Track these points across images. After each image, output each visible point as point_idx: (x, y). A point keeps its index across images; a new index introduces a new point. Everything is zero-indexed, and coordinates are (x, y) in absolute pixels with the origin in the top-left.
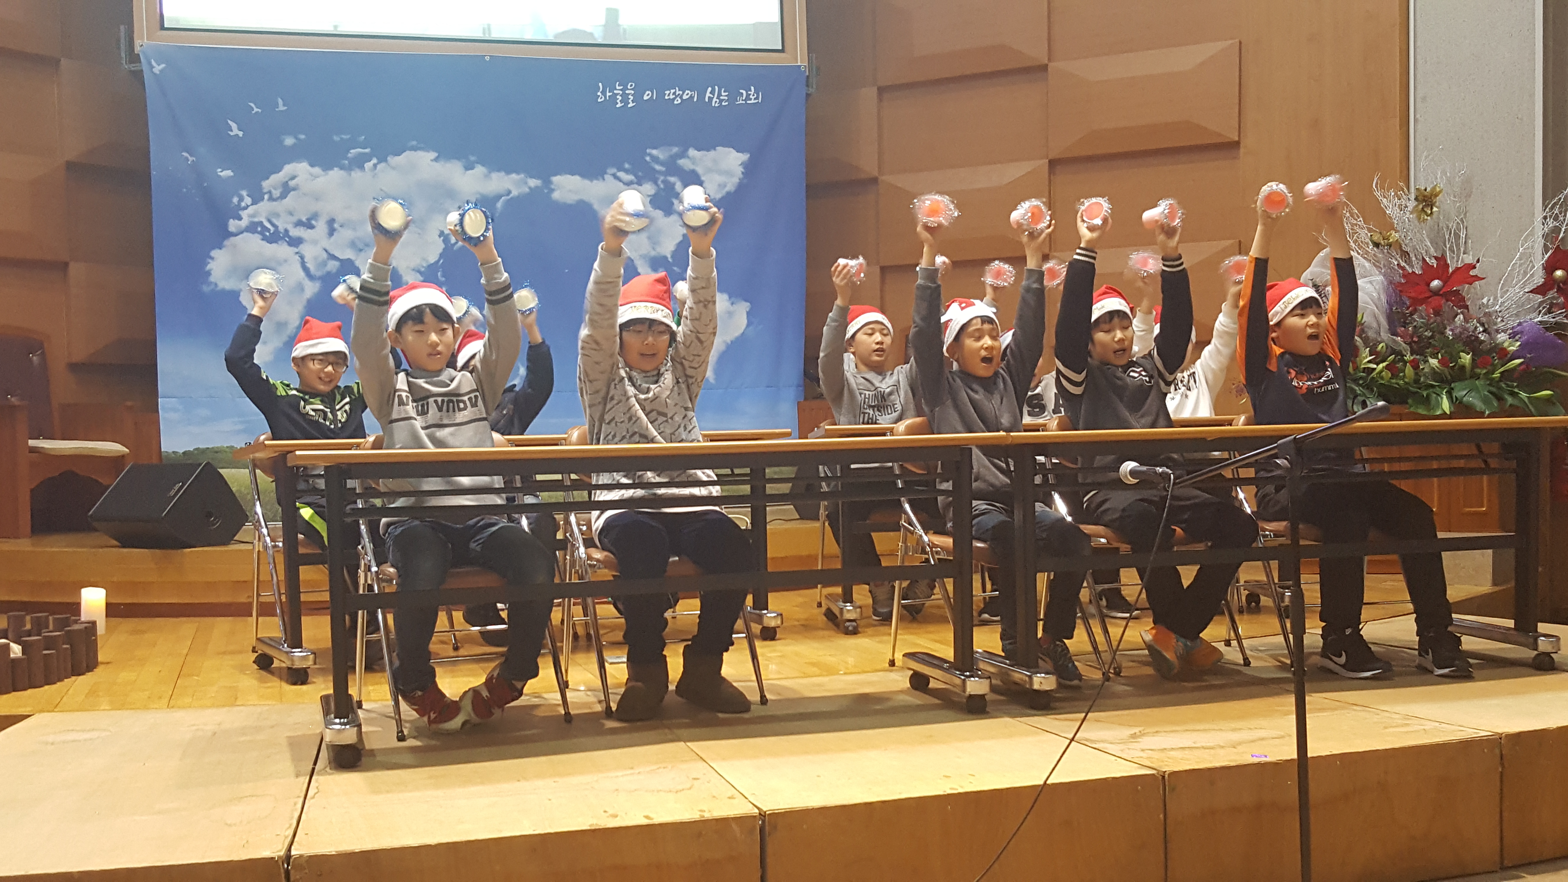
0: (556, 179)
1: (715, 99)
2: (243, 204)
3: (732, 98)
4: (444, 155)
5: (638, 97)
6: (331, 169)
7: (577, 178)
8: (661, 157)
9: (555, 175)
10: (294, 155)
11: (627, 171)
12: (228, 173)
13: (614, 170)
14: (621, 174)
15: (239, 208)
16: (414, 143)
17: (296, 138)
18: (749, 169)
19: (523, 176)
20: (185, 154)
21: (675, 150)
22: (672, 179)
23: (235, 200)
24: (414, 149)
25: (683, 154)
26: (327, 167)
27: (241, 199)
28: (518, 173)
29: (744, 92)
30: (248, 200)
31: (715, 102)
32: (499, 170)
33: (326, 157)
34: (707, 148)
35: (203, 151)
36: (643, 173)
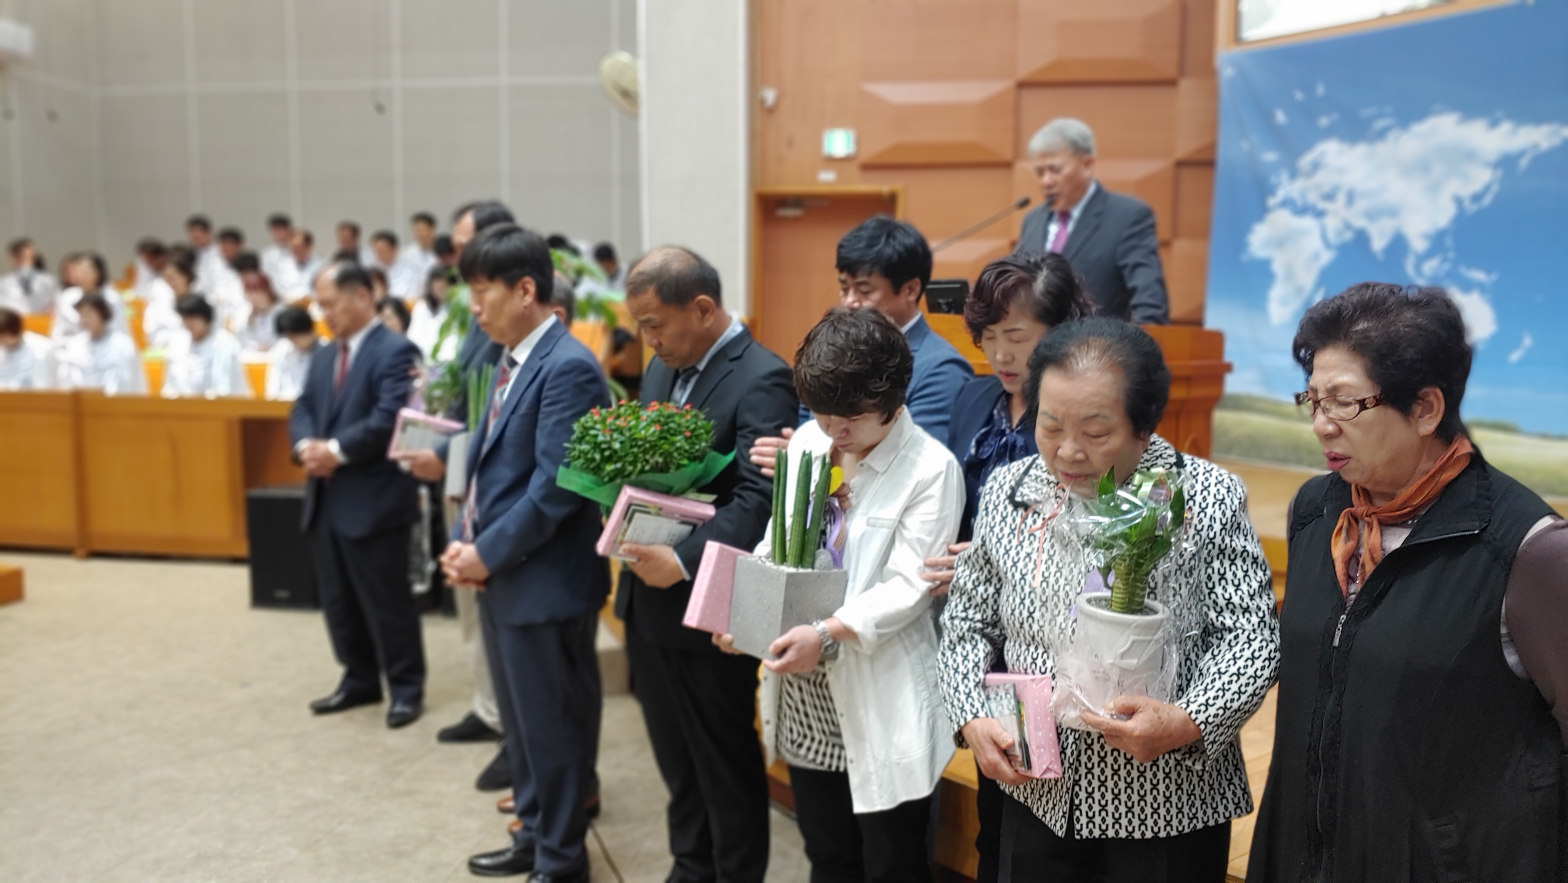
2: (1281, 183)
4: (1468, 115)
6: (1357, 143)
10: (1327, 133)
15: (1277, 186)
16: (1438, 107)
17: (1330, 117)
19: (1555, 126)
23: (1275, 179)
24: (1439, 113)
26: (1354, 142)
27: (1280, 178)
28: (1551, 123)
30: (1285, 178)
32: (1528, 124)
33: (1355, 132)
35: (1253, 140)
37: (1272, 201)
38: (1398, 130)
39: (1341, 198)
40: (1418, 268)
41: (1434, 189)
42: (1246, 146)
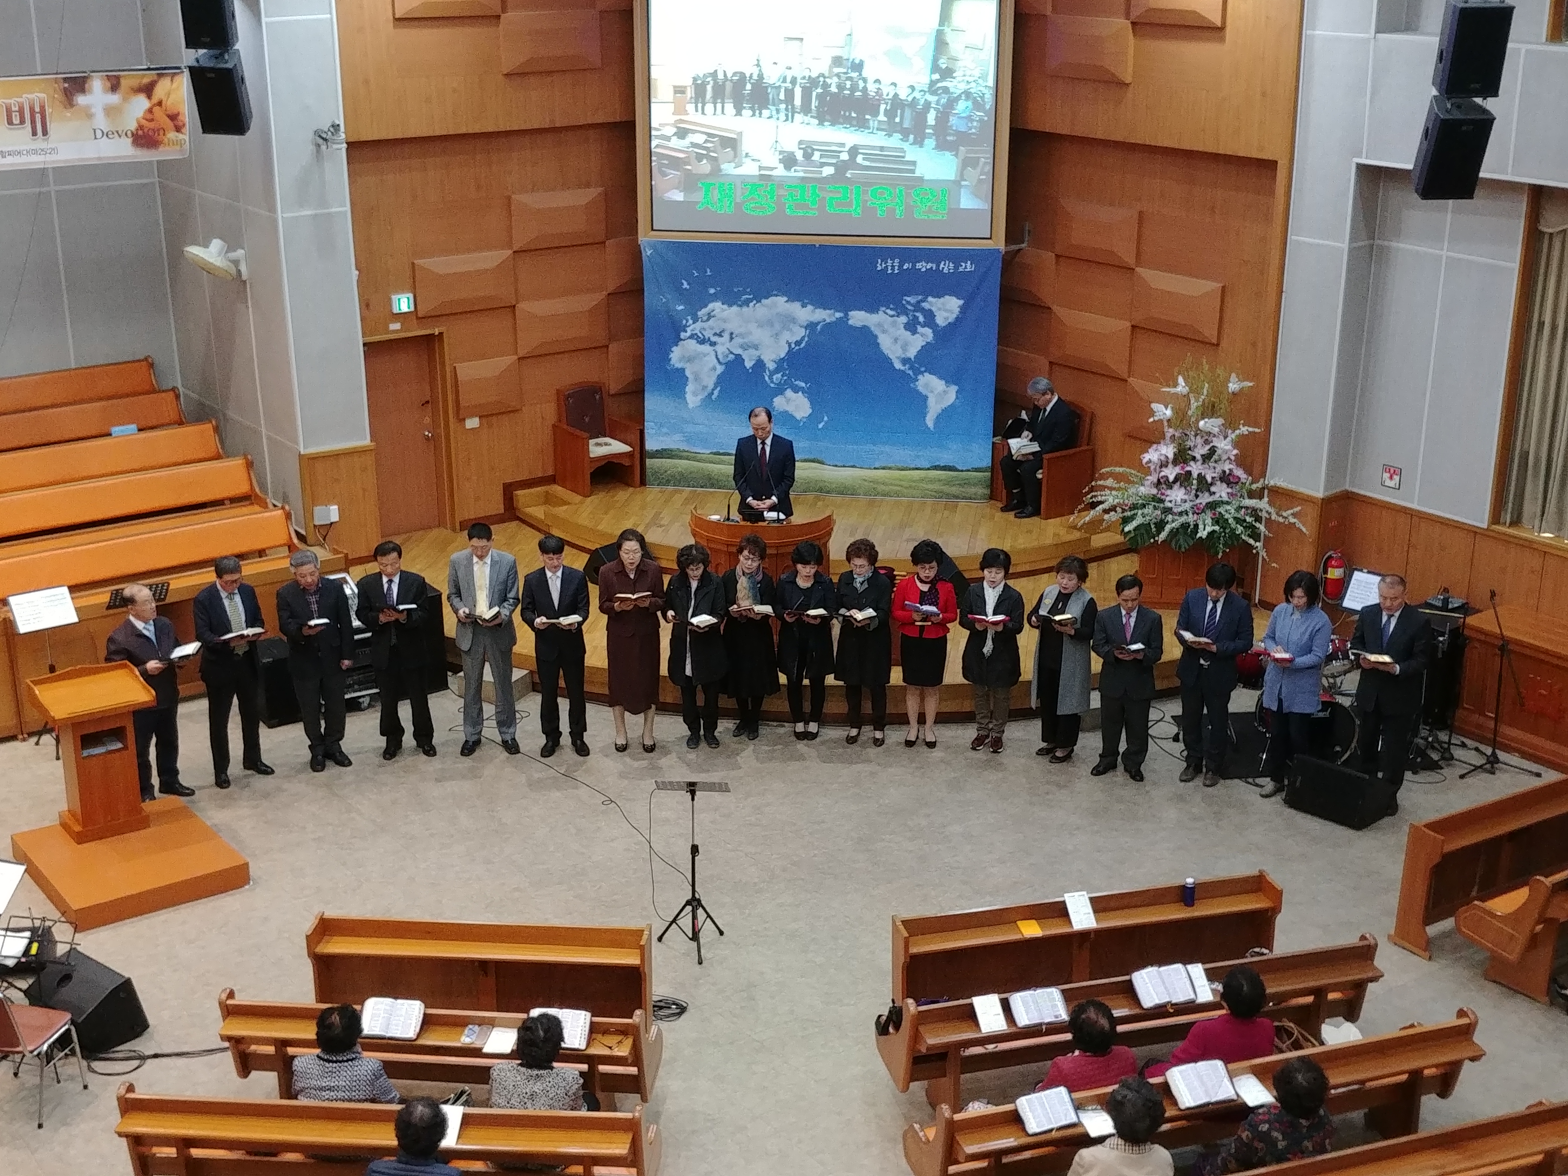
0: (851, 313)
1: (946, 268)
2: (688, 324)
3: (956, 267)
4: (791, 299)
5: (901, 266)
7: (863, 312)
8: (912, 302)
9: (851, 310)
10: (714, 298)
11: (891, 309)
12: (681, 307)
13: (884, 309)
14: (888, 311)
15: (686, 326)
16: (776, 292)
17: (715, 289)
18: (963, 309)
19: (832, 311)
21: (920, 297)
22: (917, 314)
23: (684, 322)
24: (776, 295)
25: (924, 300)
26: (730, 305)
27: (687, 321)
28: (830, 309)
29: (963, 264)
30: (691, 322)
31: (946, 270)
32: (820, 308)
33: (731, 299)
34: (939, 296)
35: (669, 296)
36: (901, 310)
38: (755, 302)
40: (770, 377)
42: (664, 300)
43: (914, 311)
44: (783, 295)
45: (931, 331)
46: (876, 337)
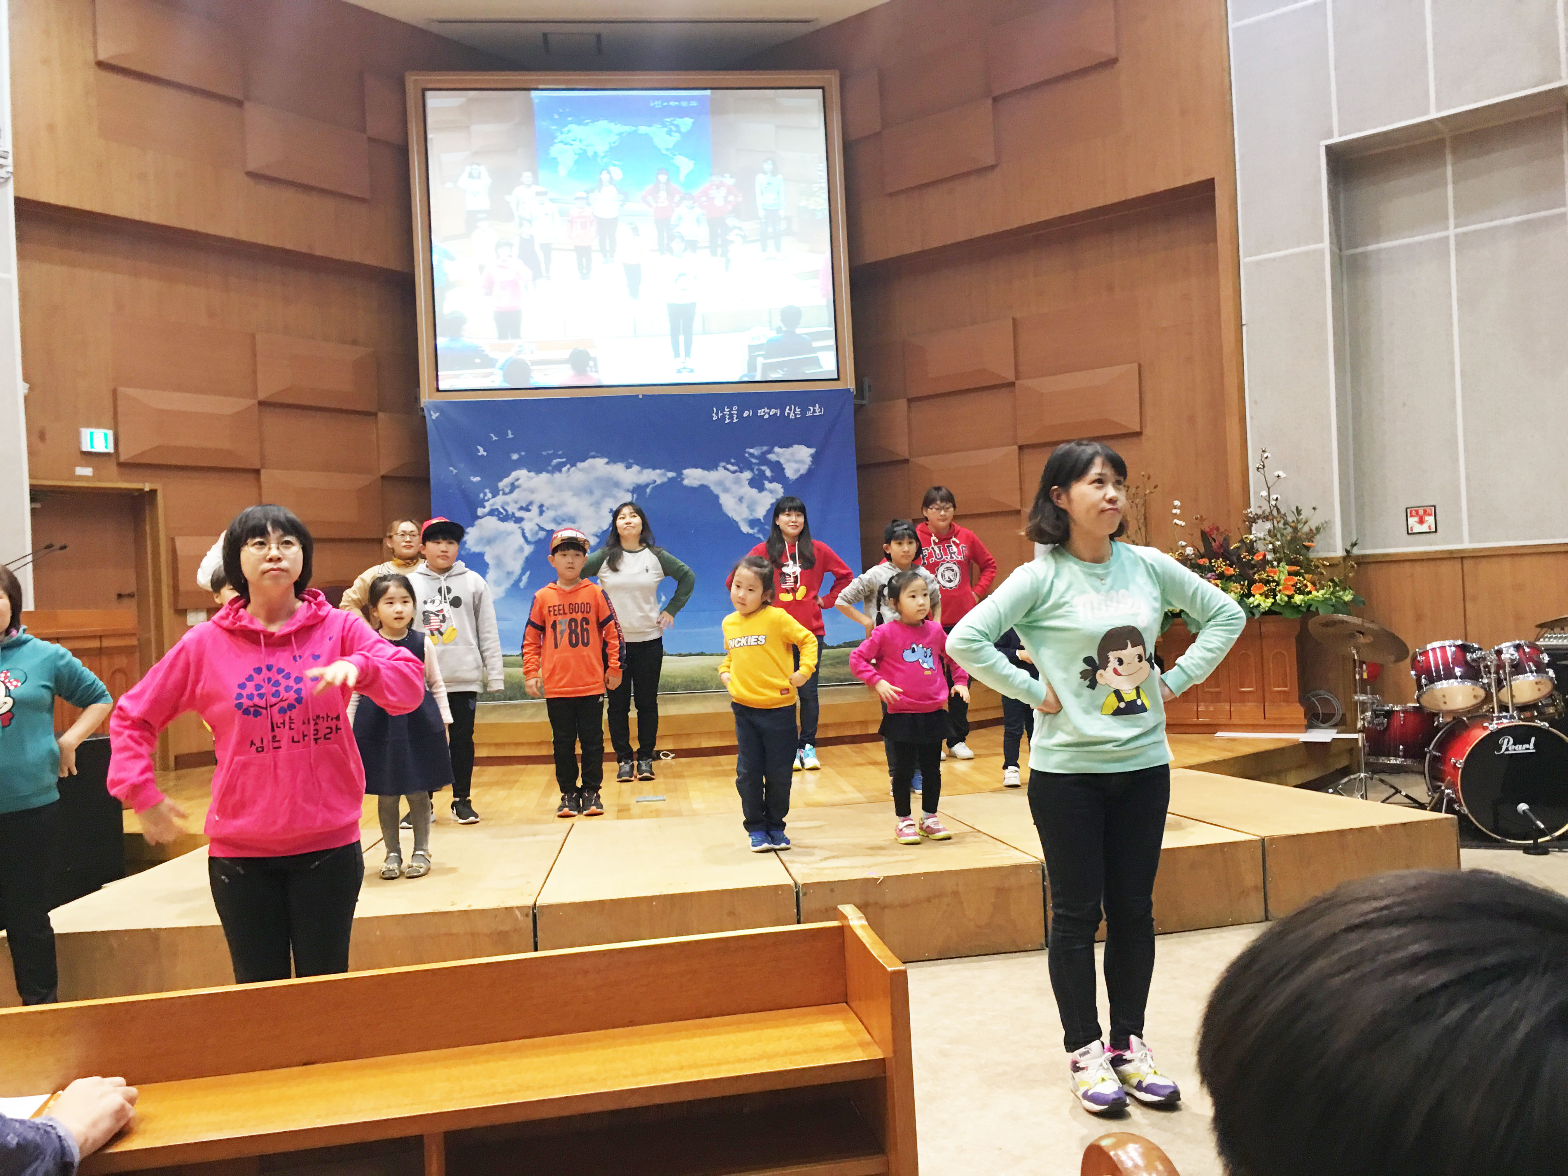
1: (792, 414)
2: (486, 498)
3: (803, 413)
4: (612, 460)
5: (740, 415)
6: (541, 472)
7: (699, 471)
8: (756, 453)
9: (685, 469)
10: (517, 465)
11: (732, 464)
12: (478, 479)
13: (723, 464)
14: (729, 466)
15: (484, 500)
16: (593, 453)
17: (519, 454)
18: (815, 458)
19: (663, 471)
20: (451, 468)
21: (765, 448)
22: (763, 468)
23: (482, 495)
24: (594, 457)
25: (770, 451)
26: (539, 472)
27: (485, 494)
28: (660, 469)
29: (811, 408)
30: (489, 495)
31: (792, 416)
32: (648, 468)
33: (538, 465)
34: (787, 446)
35: (462, 466)
36: (744, 465)
37: (480, 511)
38: (568, 466)
39: (535, 509)
41: (597, 504)
42: (455, 471)
43: (758, 464)
44: (602, 456)
45: (780, 486)
46: (717, 497)
